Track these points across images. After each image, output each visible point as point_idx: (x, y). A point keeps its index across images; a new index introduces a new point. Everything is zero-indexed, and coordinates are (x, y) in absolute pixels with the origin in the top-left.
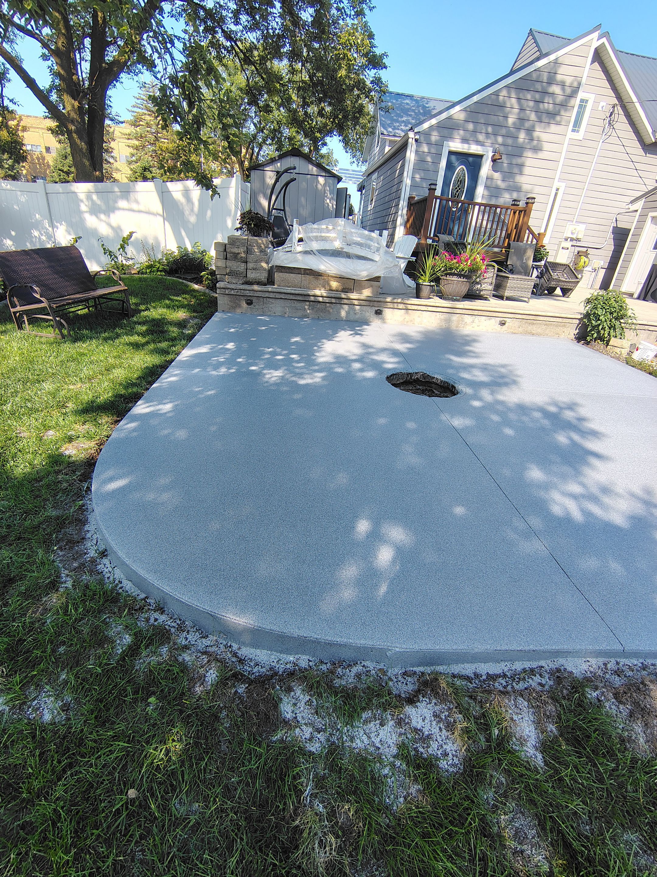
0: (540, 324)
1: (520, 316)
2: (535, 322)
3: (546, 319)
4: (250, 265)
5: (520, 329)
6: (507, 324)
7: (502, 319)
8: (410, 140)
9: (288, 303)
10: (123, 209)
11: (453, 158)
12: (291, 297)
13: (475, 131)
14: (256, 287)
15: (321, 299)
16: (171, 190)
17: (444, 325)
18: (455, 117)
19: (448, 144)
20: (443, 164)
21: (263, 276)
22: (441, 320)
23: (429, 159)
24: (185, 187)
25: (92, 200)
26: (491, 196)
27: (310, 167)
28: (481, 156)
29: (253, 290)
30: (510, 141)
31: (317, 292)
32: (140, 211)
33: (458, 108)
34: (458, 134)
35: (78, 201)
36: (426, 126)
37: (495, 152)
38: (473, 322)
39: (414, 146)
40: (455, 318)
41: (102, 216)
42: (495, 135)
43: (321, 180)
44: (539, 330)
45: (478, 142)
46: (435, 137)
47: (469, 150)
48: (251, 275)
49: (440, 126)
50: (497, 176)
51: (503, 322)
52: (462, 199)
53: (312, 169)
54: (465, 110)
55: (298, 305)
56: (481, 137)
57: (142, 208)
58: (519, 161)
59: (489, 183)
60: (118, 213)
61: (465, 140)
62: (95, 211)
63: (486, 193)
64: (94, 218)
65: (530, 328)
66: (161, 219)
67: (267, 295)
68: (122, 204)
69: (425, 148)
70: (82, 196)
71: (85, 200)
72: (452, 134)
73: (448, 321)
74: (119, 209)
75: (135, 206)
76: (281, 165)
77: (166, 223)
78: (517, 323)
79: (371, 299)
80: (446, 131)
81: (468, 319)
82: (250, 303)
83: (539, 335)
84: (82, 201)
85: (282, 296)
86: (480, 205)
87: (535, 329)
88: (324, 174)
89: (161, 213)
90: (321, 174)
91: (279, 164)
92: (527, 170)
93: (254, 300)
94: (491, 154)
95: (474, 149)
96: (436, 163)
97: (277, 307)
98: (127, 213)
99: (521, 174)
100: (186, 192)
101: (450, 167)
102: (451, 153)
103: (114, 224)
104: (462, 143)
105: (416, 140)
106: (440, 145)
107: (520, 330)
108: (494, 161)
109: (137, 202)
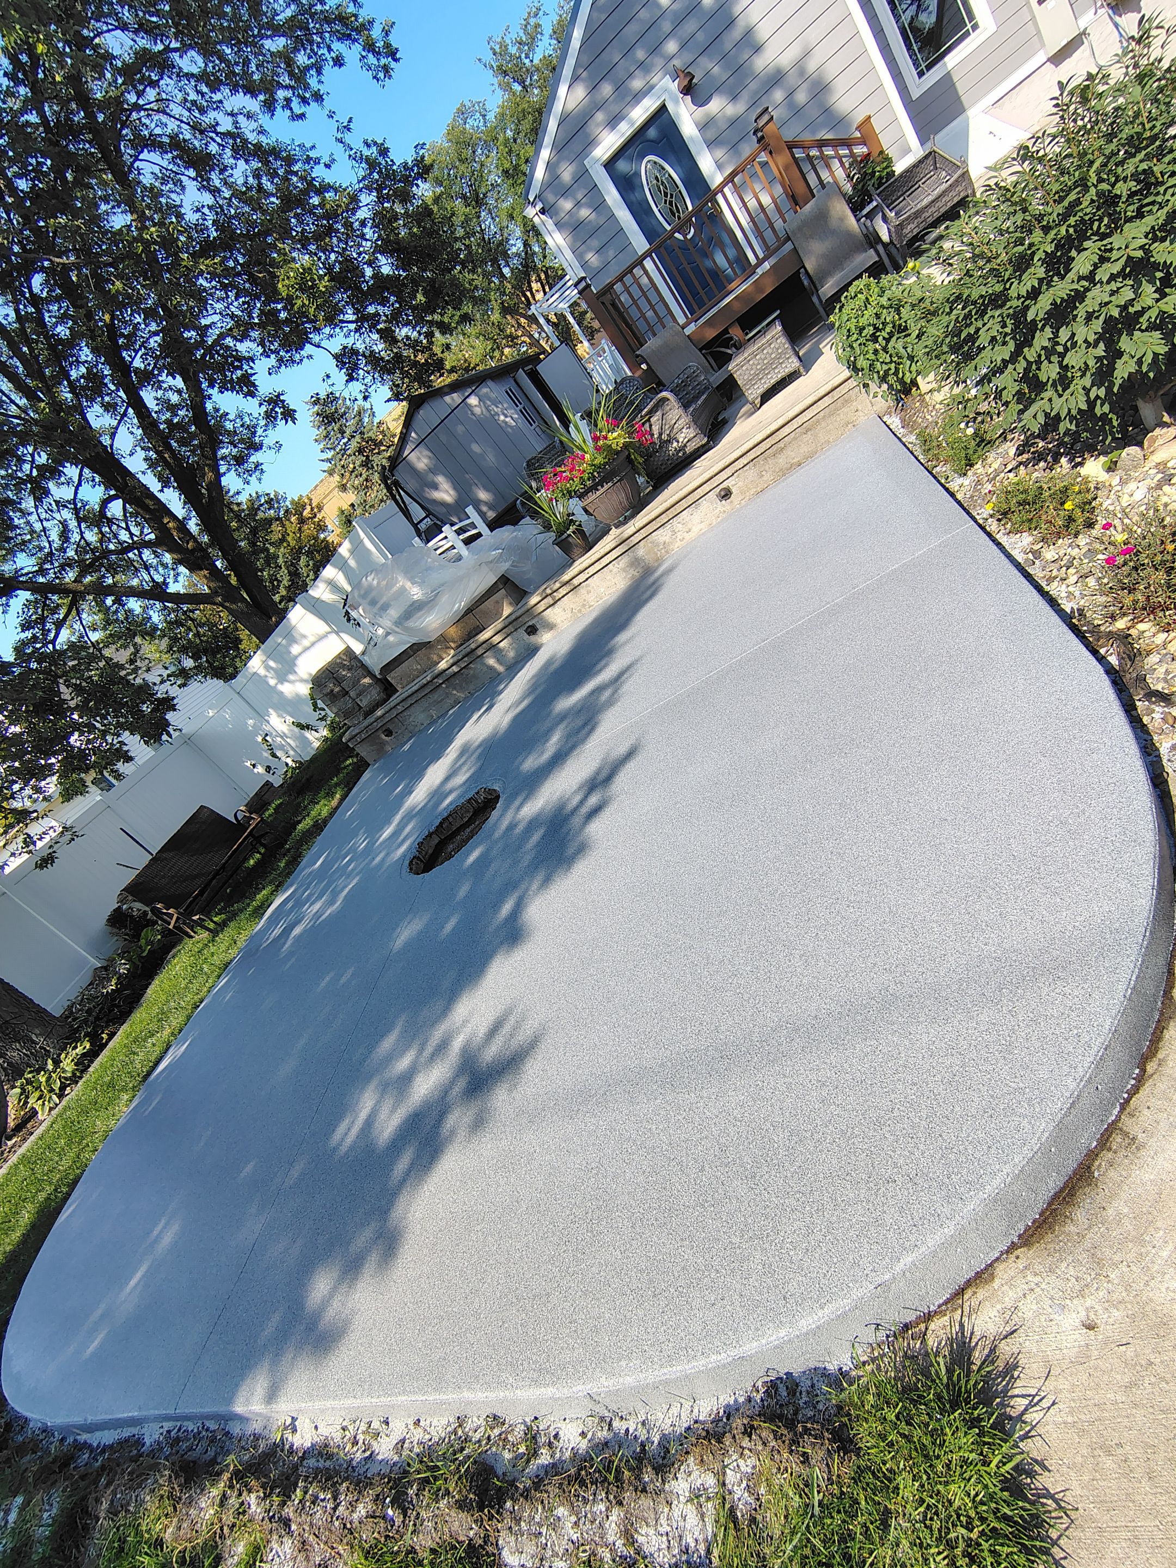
0: (795, 439)
1: (744, 461)
2: (781, 444)
3: (795, 424)
4: (352, 694)
5: (765, 478)
6: (734, 490)
7: (718, 490)
8: (536, 220)
9: (424, 703)
10: (300, 654)
11: (623, 166)
12: (420, 695)
13: (620, 87)
14: (379, 713)
15: (455, 669)
16: (317, 596)
17: (635, 573)
18: (571, 106)
19: (593, 158)
20: (612, 195)
21: (375, 694)
22: (624, 570)
23: (584, 213)
24: (326, 582)
25: (272, 668)
26: (734, 147)
27: (447, 399)
28: (663, 108)
29: (380, 717)
30: (690, 26)
31: (443, 665)
32: (313, 644)
33: (562, 90)
34: (598, 125)
35: (263, 680)
36: (540, 172)
37: (676, 75)
38: (674, 532)
39: (550, 223)
40: (641, 551)
41: (291, 677)
42: (655, 49)
43: (473, 401)
44: (804, 449)
45: (637, 97)
46: (567, 173)
47: (633, 125)
48: (364, 702)
49: (560, 148)
50: (716, 105)
51: (723, 493)
52: (690, 208)
53: (453, 399)
54: (575, 79)
55: (435, 696)
56: (637, 84)
57: (312, 639)
58: (737, 33)
59: (711, 134)
60: (300, 662)
61: (613, 122)
62: (282, 679)
63: (719, 153)
64: (286, 684)
65: (782, 460)
66: (334, 636)
67: (395, 713)
68: (295, 650)
69: (567, 205)
70: (262, 672)
71: (267, 674)
72: (588, 135)
73: (636, 562)
74: (296, 657)
75: (306, 643)
76: (416, 433)
77: (342, 635)
78: (750, 473)
79: (513, 617)
80: (576, 146)
81: (662, 536)
82: (389, 733)
83: (810, 456)
84: (266, 676)
85: (410, 701)
86: (730, 179)
87: (792, 455)
88: (470, 391)
89: (328, 629)
90: (467, 394)
91: (413, 434)
92: (763, 32)
93: (389, 726)
94: (674, 86)
95: (640, 113)
96: (600, 205)
97: (418, 716)
98: (304, 655)
99: (758, 49)
100: (332, 584)
101: (627, 185)
102: (609, 165)
103: (305, 676)
104: (613, 128)
105: (543, 211)
106: (583, 175)
107: (767, 477)
108: (688, 90)
109: (304, 637)
